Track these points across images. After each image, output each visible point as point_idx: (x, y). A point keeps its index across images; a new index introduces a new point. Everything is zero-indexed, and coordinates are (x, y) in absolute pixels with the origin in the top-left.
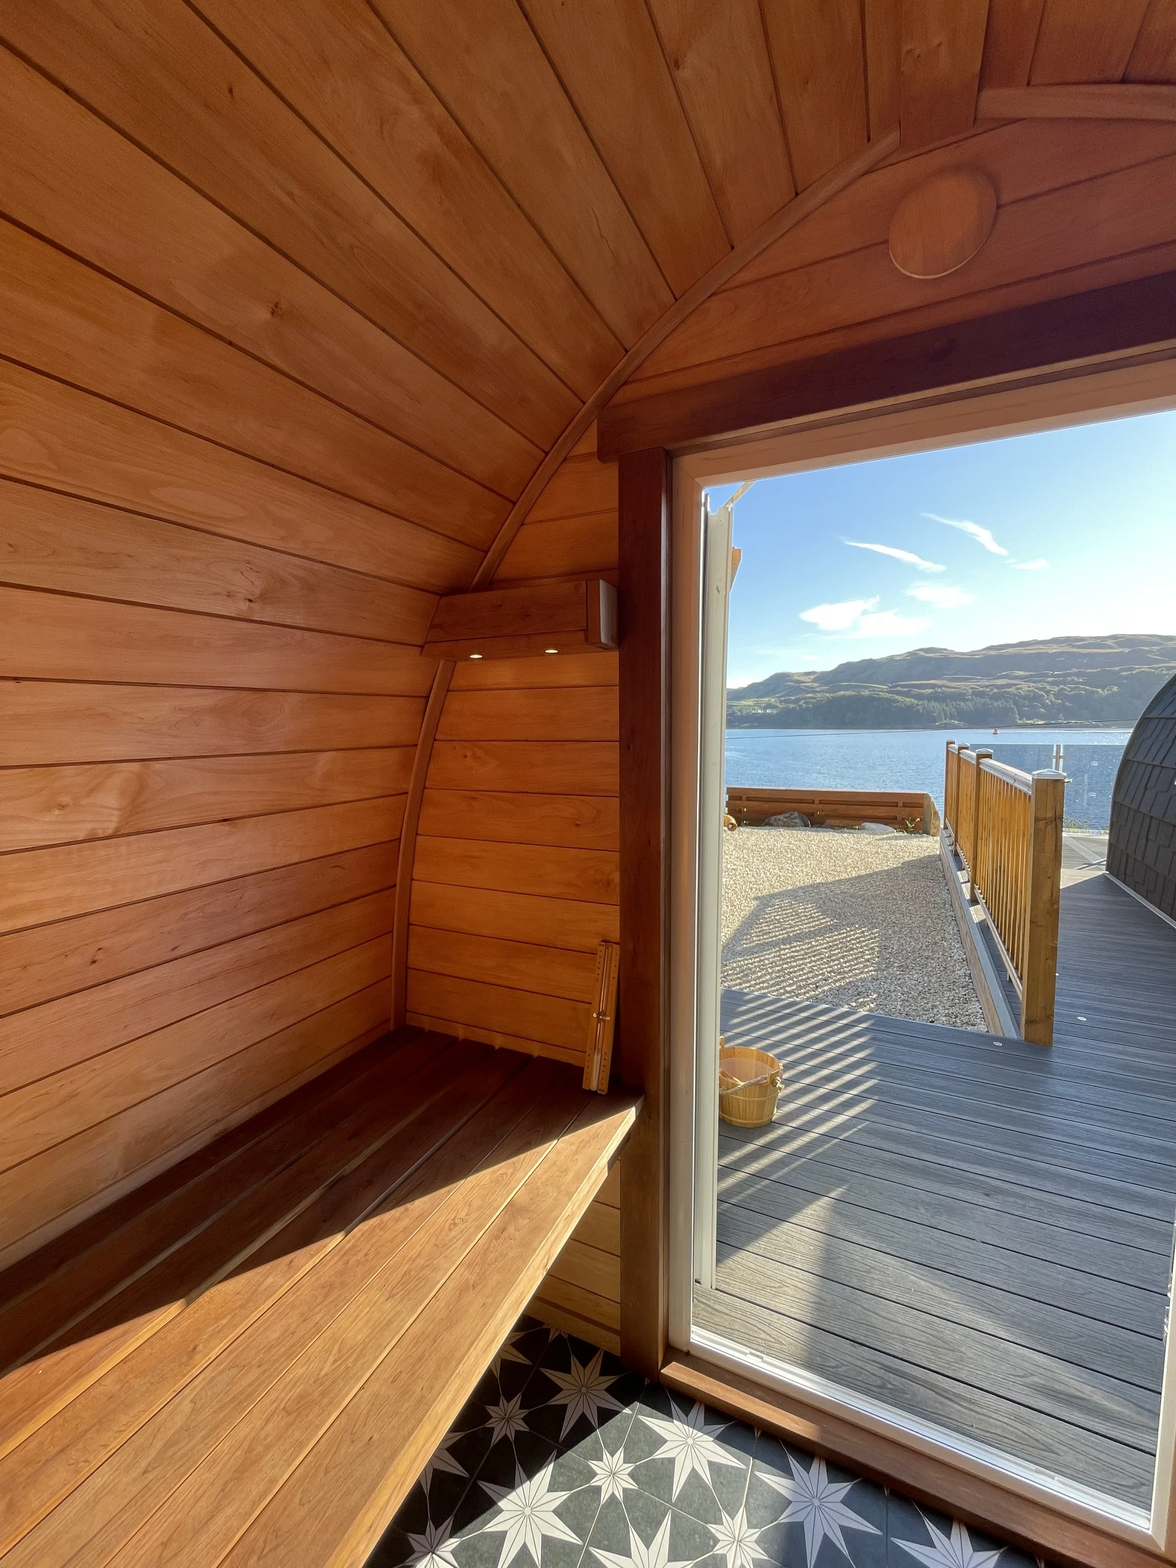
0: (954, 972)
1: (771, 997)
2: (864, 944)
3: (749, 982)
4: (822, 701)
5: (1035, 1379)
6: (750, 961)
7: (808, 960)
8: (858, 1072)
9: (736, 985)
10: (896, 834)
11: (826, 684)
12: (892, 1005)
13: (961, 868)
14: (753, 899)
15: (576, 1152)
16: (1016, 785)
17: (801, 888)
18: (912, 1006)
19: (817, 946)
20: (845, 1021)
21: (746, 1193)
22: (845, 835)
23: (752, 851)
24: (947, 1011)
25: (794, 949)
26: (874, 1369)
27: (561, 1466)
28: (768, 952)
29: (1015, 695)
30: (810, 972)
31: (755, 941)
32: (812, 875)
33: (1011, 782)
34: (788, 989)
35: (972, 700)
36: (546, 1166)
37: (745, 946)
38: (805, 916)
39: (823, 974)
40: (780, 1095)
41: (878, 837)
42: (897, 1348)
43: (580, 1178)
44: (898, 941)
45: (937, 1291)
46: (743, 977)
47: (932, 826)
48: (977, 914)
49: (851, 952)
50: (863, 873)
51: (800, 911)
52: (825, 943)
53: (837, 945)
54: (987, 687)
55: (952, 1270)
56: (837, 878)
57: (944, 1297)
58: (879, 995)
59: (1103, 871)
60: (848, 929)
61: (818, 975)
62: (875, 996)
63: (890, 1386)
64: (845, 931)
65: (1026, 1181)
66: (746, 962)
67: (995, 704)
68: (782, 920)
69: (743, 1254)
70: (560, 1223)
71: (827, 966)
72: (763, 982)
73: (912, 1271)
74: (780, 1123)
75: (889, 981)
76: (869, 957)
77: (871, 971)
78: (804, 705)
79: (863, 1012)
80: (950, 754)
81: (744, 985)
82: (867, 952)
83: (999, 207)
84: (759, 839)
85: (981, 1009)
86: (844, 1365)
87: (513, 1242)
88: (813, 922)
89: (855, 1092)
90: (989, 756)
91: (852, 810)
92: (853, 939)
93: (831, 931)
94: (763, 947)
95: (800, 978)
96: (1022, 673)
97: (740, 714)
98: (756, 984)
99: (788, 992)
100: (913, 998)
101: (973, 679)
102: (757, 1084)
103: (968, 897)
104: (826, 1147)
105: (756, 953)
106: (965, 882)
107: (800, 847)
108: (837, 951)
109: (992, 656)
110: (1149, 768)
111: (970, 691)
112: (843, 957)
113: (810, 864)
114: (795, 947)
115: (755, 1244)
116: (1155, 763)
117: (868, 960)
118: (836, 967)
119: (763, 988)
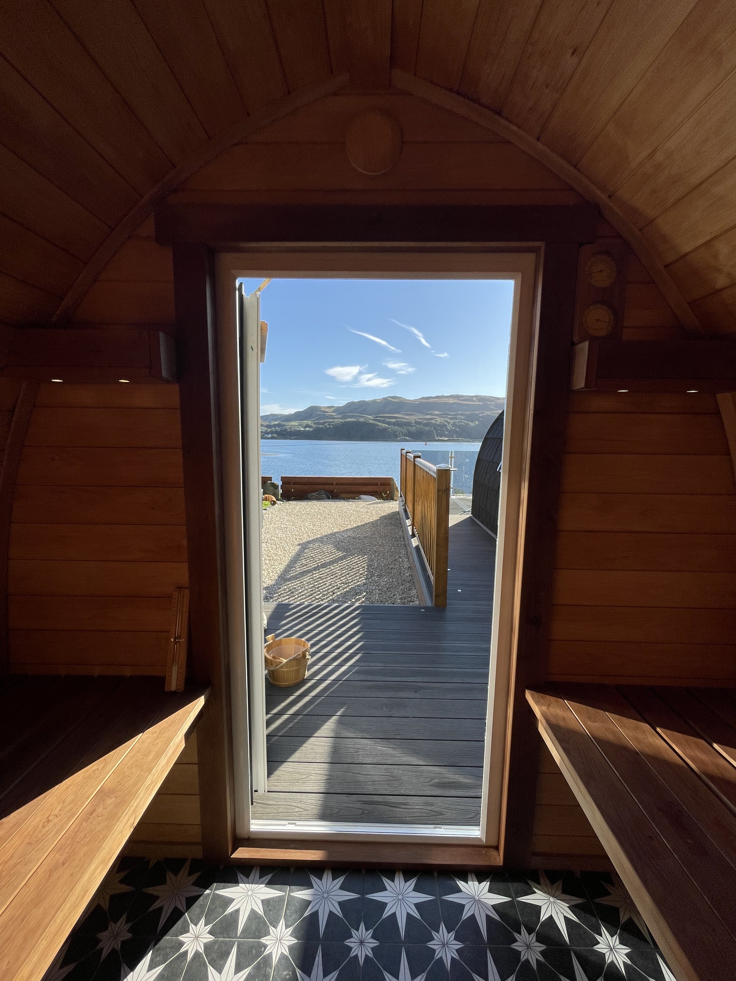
0: (404, 574)
1: (306, 603)
2: (360, 565)
3: (294, 596)
4: (338, 424)
5: (435, 781)
6: (295, 583)
7: (329, 578)
8: (353, 640)
9: (286, 599)
10: (377, 501)
11: (340, 414)
12: (374, 597)
13: (408, 518)
14: (297, 545)
15: (157, 738)
16: (430, 472)
17: (326, 536)
18: (383, 596)
19: (334, 569)
20: (347, 612)
21: (288, 727)
22: (351, 503)
23: (297, 515)
24: (401, 596)
25: (321, 573)
26: (359, 805)
27: (159, 949)
28: (306, 576)
29: (434, 424)
30: (330, 585)
31: (298, 571)
32: (332, 528)
33: (428, 471)
34: (317, 597)
35: (415, 426)
36: (132, 754)
37: (292, 574)
38: (327, 553)
39: (337, 585)
40: (309, 662)
41: (368, 503)
42: (370, 789)
43: (158, 756)
44: (377, 561)
45: (391, 751)
46: (290, 594)
47: (395, 495)
48: (415, 542)
49: (353, 571)
50: (360, 524)
51: (324, 550)
52: (338, 567)
53: (345, 567)
54: (422, 419)
55: (398, 737)
56: (346, 528)
57: (394, 753)
58: (367, 593)
59: (470, 515)
60: (351, 557)
61: (334, 586)
62: (365, 594)
63: (366, 812)
64: (349, 559)
65: (433, 679)
66: (292, 584)
67: (426, 428)
68: (314, 556)
69: (285, 764)
70: (141, 793)
71: (339, 580)
72: (303, 595)
73: (379, 744)
74: (309, 679)
75: (372, 584)
76: (362, 572)
77: (363, 580)
78: (328, 426)
79: (357, 604)
80: (402, 455)
81: (291, 599)
82: (361, 569)
83: (403, 143)
84: (301, 508)
85: (416, 592)
86: (342, 809)
87: (100, 819)
88: (332, 555)
89: (351, 651)
90: (419, 457)
91: (354, 488)
92: (354, 563)
93: (342, 559)
94: (303, 574)
95: (324, 590)
96: (437, 412)
97: (290, 430)
98: (298, 597)
99: (317, 599)
100: (384, 592)
101: (415, 414)
102: (294, 659)
103: (411, 533)
104: (335, 687)
105: (299, 578)
106: (409, 526)
107: (325, 511)
108: (345, 571)
109: (423, 402)
110: (488, 463)
111: (414, 421)
112: (348, 574)
113: (331, 521)
114: (321, 571)
115: (293, 756)
116: (489, 460)
117: (361, 574)
118: (344, 580)
119: (303, 599)
